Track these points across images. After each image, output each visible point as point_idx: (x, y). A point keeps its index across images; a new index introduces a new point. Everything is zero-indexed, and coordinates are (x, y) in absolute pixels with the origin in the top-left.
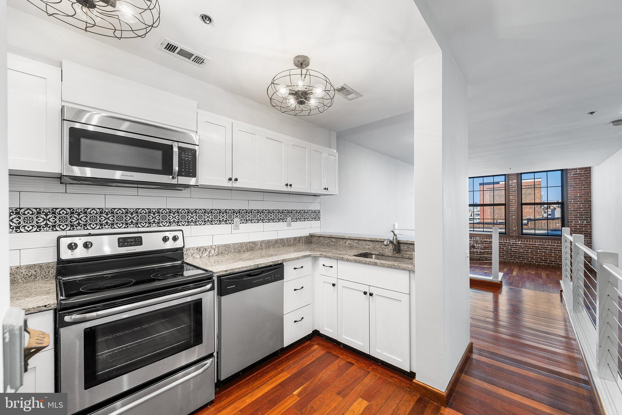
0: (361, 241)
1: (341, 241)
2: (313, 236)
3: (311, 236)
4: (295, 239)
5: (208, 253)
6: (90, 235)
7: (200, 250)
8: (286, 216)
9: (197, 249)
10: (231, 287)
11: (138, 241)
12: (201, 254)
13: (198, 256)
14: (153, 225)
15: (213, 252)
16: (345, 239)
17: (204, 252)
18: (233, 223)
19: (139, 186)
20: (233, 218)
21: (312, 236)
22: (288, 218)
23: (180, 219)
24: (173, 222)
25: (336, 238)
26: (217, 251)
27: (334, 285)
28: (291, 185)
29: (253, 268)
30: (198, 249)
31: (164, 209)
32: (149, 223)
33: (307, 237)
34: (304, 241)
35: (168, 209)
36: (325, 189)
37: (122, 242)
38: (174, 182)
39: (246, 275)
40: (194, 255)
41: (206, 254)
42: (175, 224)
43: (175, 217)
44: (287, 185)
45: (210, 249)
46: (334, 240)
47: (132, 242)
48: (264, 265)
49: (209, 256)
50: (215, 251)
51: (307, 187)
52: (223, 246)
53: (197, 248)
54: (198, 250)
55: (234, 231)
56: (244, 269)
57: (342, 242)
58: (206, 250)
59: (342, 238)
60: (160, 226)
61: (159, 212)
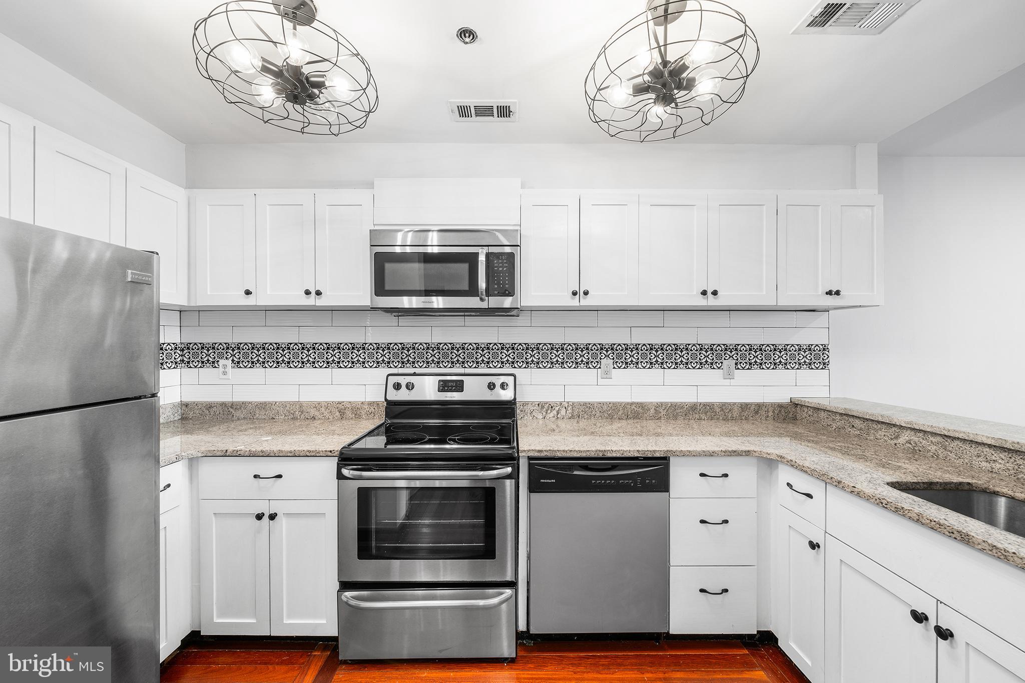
0: (957, 442)
1: (881, 429)
2: (802, 406)
3: (795, 405)
4: (744, 407)
5: (555, 412)
6: (415, 374)
7: (543, 407)
8: (719, 357)
9: (539, 405)
10: (548, 481)
11: (458, 386)
12: (544, 413)
13: (540, 416)
14: (482, 365)
15: (563, 412)
16: (894, 425)
17: (549, 411)
18: (600, 368)
19: (466, 314)
20: (601, 359)
21: (797, 404)
22: (724, 362)
23: (516, 358)
24: (506, 362)
25: (864, 418)
26: (570, 411)
27: (814, 546)
28: (715, 293)
29: (592, 455)
30: (541, 405)
31: (495, 344)
32: (477, 363)
33: (781, 406)
34: (770, 414)
35: (500, 344)
36: (829, 293)
37: (445, 386)
38: (484, 305)
39: (580, 466)
40: (534, 413)
41: (552, 415)
42: (508, 365)
43: (509, 356)
44: (704, 293)
45: (558, 407)
46: (857, 423)
47: (452, 387)
48: (618, 455)
49: (558, 418)
50: (568, 412)
51: (764, 293)
52: (580, 404)
53: (538, 403)
54: (540, 406)
55: (601, 381)
56: (576, 455)
57: (883, 433)
58: (552, 407)
59: (883, 423)
60: (490, 367)
61: (488, 348)
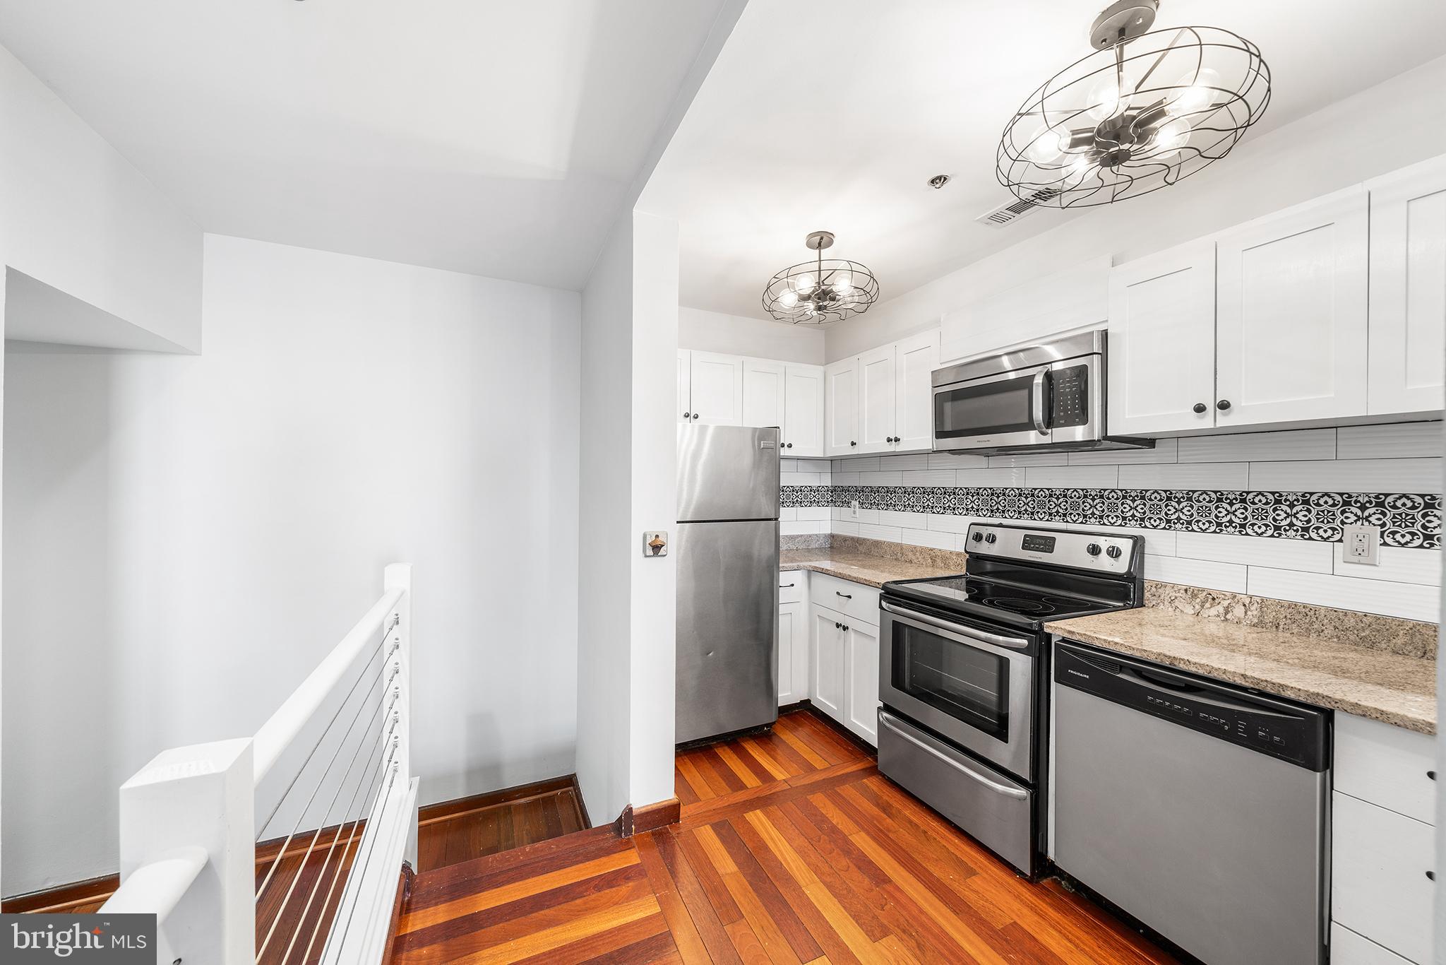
5: (1221, 609)
6: (1000, 525)
7: (1194, 596)
9: (1186, 590)
11: (1048, 545)
12: (1198, 607)
13: (1189, 610)
14: (1091, 520)
15: (1239, 611)
17: (1208, 605)
18: (1340, 541)
20: (1343, 523)
23: (1148, 512)
24: (1131, 518)
26: (1255, 613)
30: (1192, 593)
31: (1113, 491)
32: (1085, 516)
35: (1121, 490)
37: (1028, 543)
38: (1046, 440)
39: (1132, 670)
40: (1177, 603)
41: (1213, 612)
42: (1135, 523)
43: (1135, 508)
45: (1229, 601)
47: (1040, 545)
49: (1226, 620)
50: (1249, 613)
52: (1280, 603)
53: (1185, 587)
54: (1189, 593)
55: (1341, 567)
58: (1214, 599)
60: (1104, 524)
61: (1102, 497)
